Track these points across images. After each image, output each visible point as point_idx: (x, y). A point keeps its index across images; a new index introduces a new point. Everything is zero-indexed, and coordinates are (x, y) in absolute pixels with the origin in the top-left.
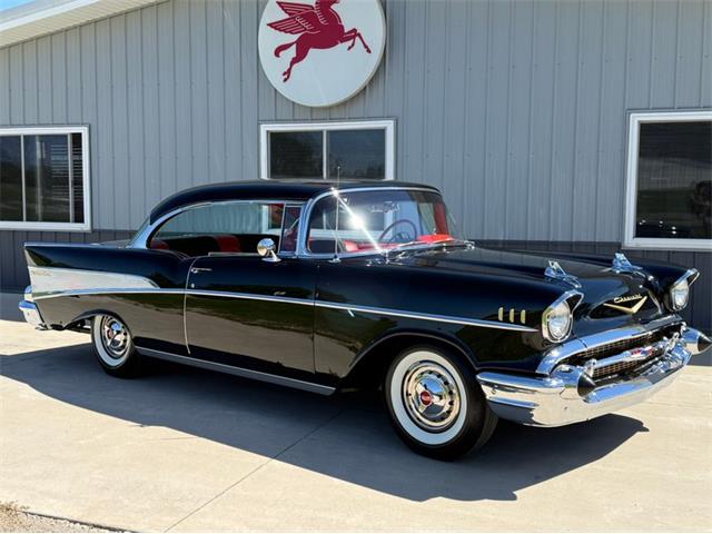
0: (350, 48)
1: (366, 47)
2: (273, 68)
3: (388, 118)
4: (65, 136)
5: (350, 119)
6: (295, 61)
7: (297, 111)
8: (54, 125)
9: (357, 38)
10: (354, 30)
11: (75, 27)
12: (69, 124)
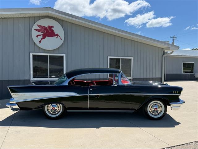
0: (57, 38)
1: (60, 38)
2: (36, 40)
3: (64, 54)
7: (41, 50)
9: (58, 36)
10: (58, 34)
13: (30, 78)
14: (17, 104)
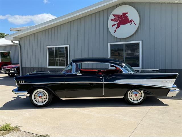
0: (131, 24)
1: (135, 23)
3: (140, 40)
4: (64, 47)
5: (130, 41)
6: (117, 28)
7: (117, 39)
8: (61, 45)
9: (133, 22)
10: (132, 20)
11: (66, 23)
12: (64, 45)
13: (108, 67)
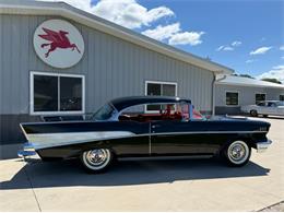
0: (72, 50)
1: (78, 51)
2: (41, 52)
3: (83, 74)
6: (50, 50)
9: (75, 47)
10: (74, 44)
13: (29, 112)
14: (37, 151)
